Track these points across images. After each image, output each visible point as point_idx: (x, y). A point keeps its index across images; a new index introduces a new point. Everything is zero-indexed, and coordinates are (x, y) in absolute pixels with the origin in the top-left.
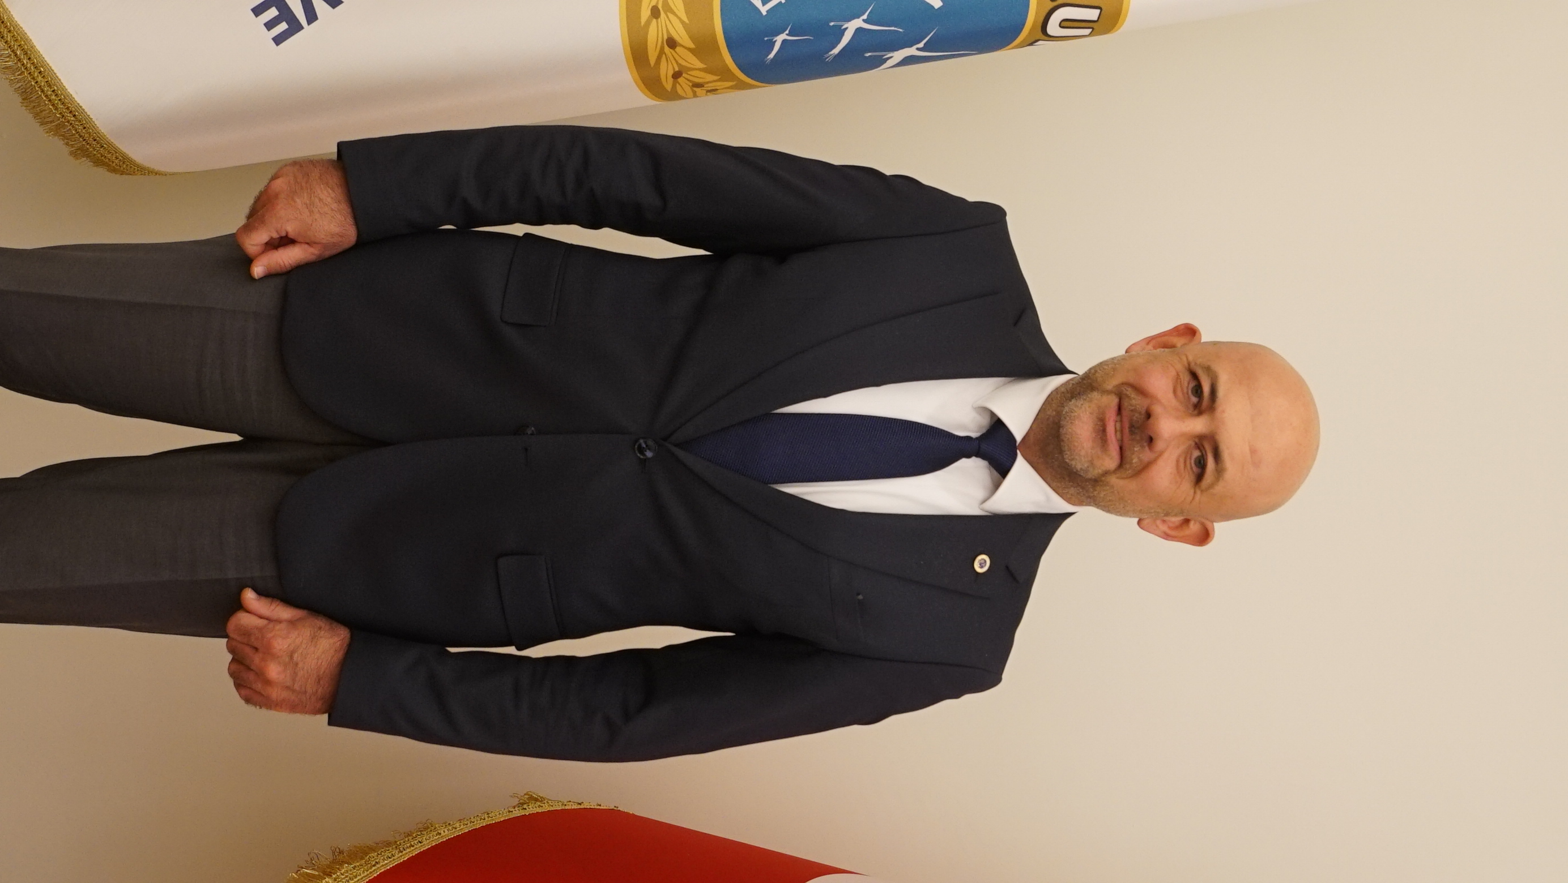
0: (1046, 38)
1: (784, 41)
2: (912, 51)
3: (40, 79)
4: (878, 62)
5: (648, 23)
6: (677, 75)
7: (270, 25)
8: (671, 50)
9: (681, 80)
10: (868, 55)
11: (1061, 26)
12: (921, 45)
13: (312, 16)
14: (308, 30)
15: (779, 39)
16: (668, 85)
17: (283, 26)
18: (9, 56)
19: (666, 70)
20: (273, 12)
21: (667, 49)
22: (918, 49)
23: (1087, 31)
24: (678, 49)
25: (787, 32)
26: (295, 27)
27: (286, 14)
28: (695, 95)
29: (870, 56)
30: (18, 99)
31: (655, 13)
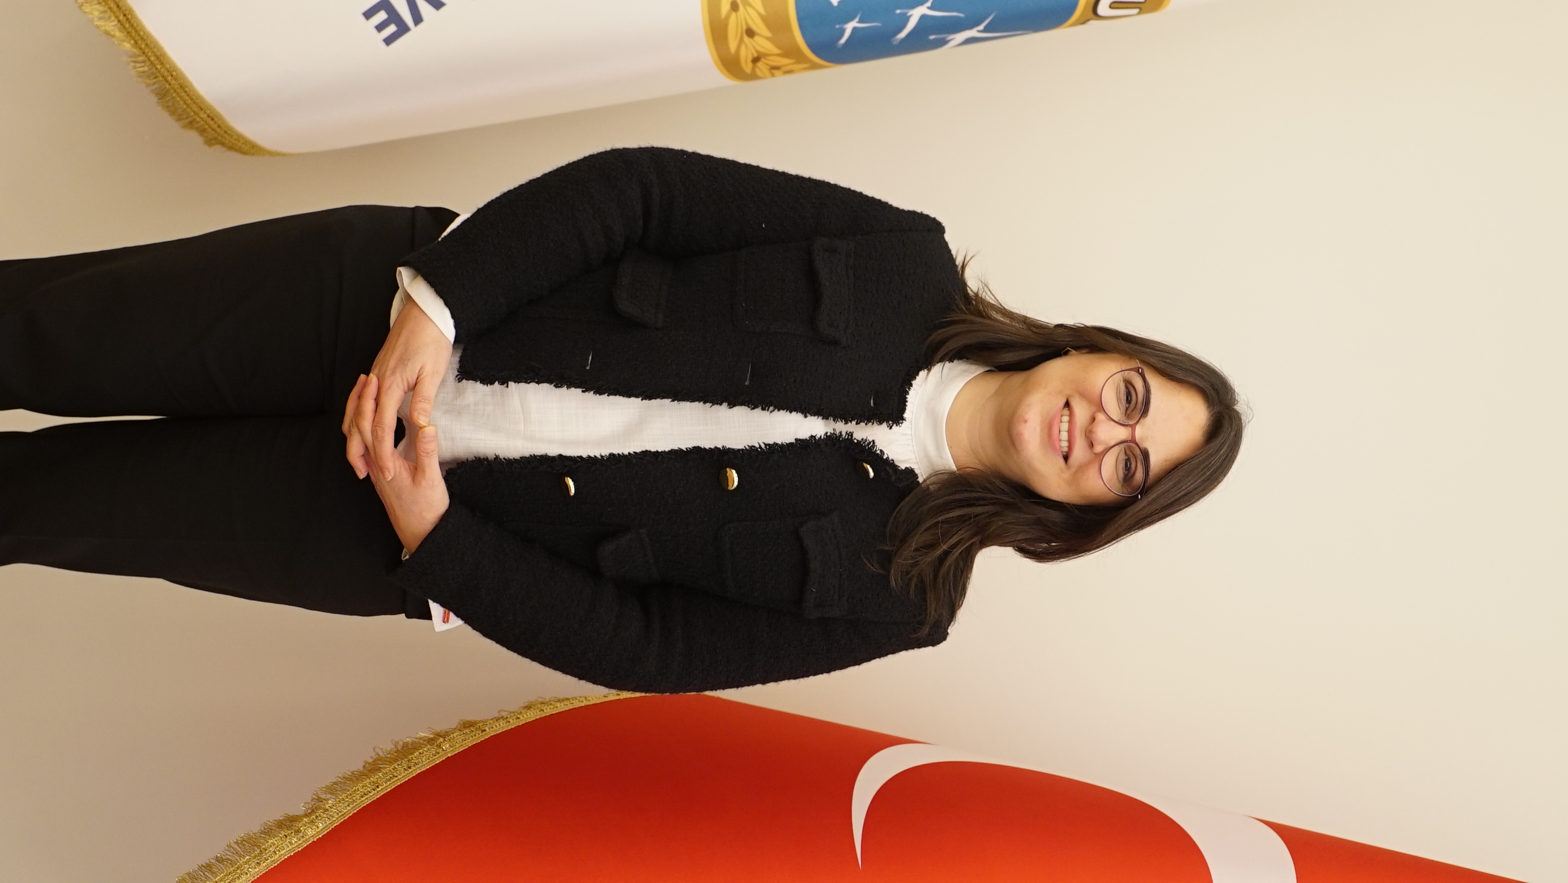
0: (1096, 17)
1: (855, 29)
2: (973, 33)
3: (173, 82)
4: (942, 43)
5: (728, 17)
6: (756, 60)
7: (380, 28)
8: (751, 40)
9: (760, 64)
10: (932, 37)
11: (1111, 7)
12: (981, 27)
13: (418, 19)
14: (415, 31)
15: (849, 27)
16: (748, 68)
17: (392, 29)
18: (144, 62)
19: (746, 56)
20: (382, 16)
21: (746, 39)
22: (979, 31)
23: (1136, 11)
24: (757, 38)
25: (857, 19)
26: (403, 29)
27: (394, 17)
28: (773, 75)
29: (934, 39)
30: (154, 99)
31: (734, 7)
